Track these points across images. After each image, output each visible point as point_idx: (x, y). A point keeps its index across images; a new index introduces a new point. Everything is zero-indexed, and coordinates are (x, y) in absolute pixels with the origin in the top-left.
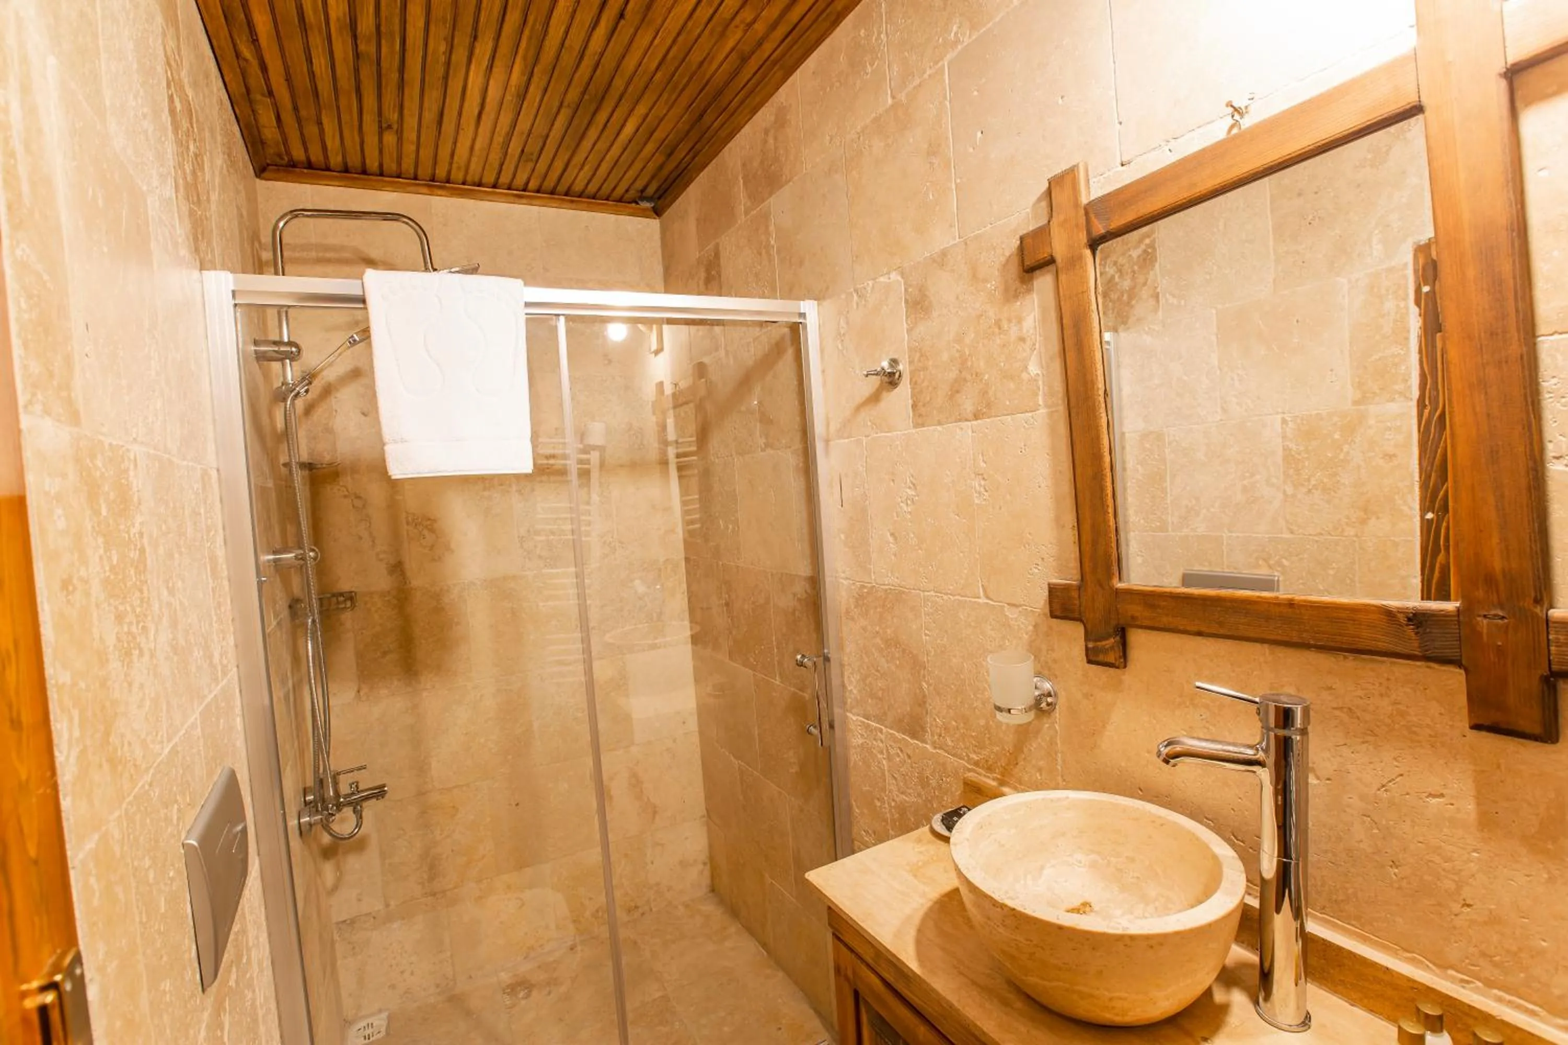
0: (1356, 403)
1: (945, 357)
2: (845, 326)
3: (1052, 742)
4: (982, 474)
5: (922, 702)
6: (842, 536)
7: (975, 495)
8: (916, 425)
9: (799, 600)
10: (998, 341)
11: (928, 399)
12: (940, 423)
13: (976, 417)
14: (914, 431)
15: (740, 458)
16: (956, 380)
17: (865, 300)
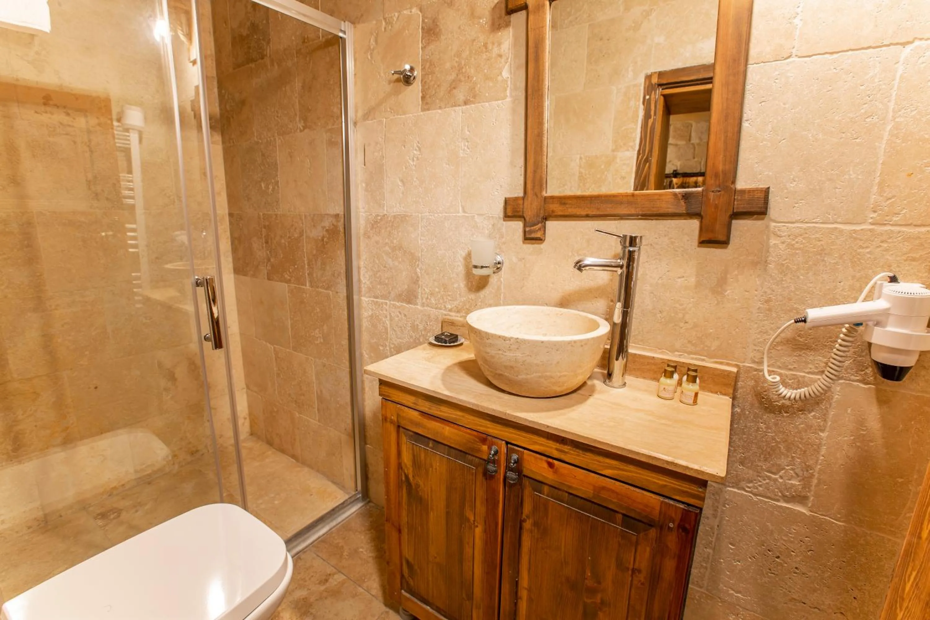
0: (613, 151)
1: (448, 65)
2: (374, 43)
3: (499, 288)
4: (467, 139)
5: (415, 281)
6: (364, 185)
7: (461, 151)
8: (423, 110)
9: (327, 231)
10: (485, 57)
11: (434, 92)
12: (440, 108)
13: (466, 103)
14: (422, 113)
15: (281, 137)
16: (454, 81)
17: (392, 27)
